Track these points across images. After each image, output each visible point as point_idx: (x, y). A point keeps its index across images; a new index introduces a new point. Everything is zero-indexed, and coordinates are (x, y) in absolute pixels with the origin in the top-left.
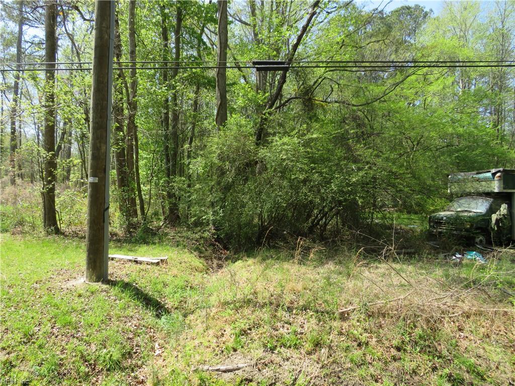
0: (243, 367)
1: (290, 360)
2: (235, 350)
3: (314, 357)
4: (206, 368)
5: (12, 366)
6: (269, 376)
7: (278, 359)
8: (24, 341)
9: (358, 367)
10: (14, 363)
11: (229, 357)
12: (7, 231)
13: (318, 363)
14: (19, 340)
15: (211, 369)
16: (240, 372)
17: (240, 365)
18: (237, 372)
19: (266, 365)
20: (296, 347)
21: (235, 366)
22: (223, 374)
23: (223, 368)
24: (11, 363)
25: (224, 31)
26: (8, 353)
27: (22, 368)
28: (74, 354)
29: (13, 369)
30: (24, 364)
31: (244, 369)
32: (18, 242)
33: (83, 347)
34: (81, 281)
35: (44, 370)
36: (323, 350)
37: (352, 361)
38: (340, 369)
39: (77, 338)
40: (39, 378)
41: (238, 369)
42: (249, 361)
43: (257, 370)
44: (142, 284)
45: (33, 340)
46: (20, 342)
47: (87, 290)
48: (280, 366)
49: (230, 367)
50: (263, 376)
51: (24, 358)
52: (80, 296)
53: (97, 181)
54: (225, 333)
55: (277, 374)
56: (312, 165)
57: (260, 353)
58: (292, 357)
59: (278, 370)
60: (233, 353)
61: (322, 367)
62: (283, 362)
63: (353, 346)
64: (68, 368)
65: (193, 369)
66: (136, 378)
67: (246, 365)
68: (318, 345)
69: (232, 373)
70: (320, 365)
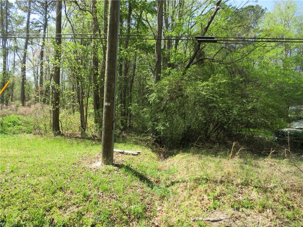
0: (223, 219)
1: (250, 216)
2: (215, 209)
3: (265, 214)
4: (201, 219)
5: (82, 215)
6: (241, 225)
7: (243, 215)
8: (85, 200)
9: (292, 221)
10: (83, 213)
11: (212, 213)
12: (31, 133)
13: (267, 218)
14: (82, 199)
15: (204, 220)
16: (222, 222)
17: (222, 218)
18: (220, 222)
19: (237, 218)
20: (252, 208)
21: (219, 219)
22: (212, 223)
23: (211, 219)
24: (81, 213)
25: (161, 18)
26: (78, 207)
27: (88, 216)
28: (116, 208)
29: (83, 217)
30: (89, 213)
31: (224, 220)
32: (40, 139)
33: (120, 205)
34: (99, 164)
35: (102, 218)
36: (268, 211)
37: (288, 217)
38: (282, 222)
39: (114, 198)
40: (100, 222)
41: (221, 220)
42: (225, 215)
43: (232, 221)
44: (134, 166)
45: (90, 199)
46: (83, 201)
47: (107, 170)
48: (245, 219)
49: (215, 219)
50: (237, 225)
51: (87, 210)
52: (104, 173)
53: (110, 105)
54: (204, 198)
55: (245, 224)
56: (221, 98)
57: (231, 211)
58: (251, 214)
59: (245, 222)
60: (215, 210)
61: (271, 221)
62: (246, 217)
63: (285, 209)
64: (115, 216)
65: (192, 219)
66: (153, 223)
67: (224, 218)
68: (264, 207)
69: (217, 222)
70: (269, 220)
